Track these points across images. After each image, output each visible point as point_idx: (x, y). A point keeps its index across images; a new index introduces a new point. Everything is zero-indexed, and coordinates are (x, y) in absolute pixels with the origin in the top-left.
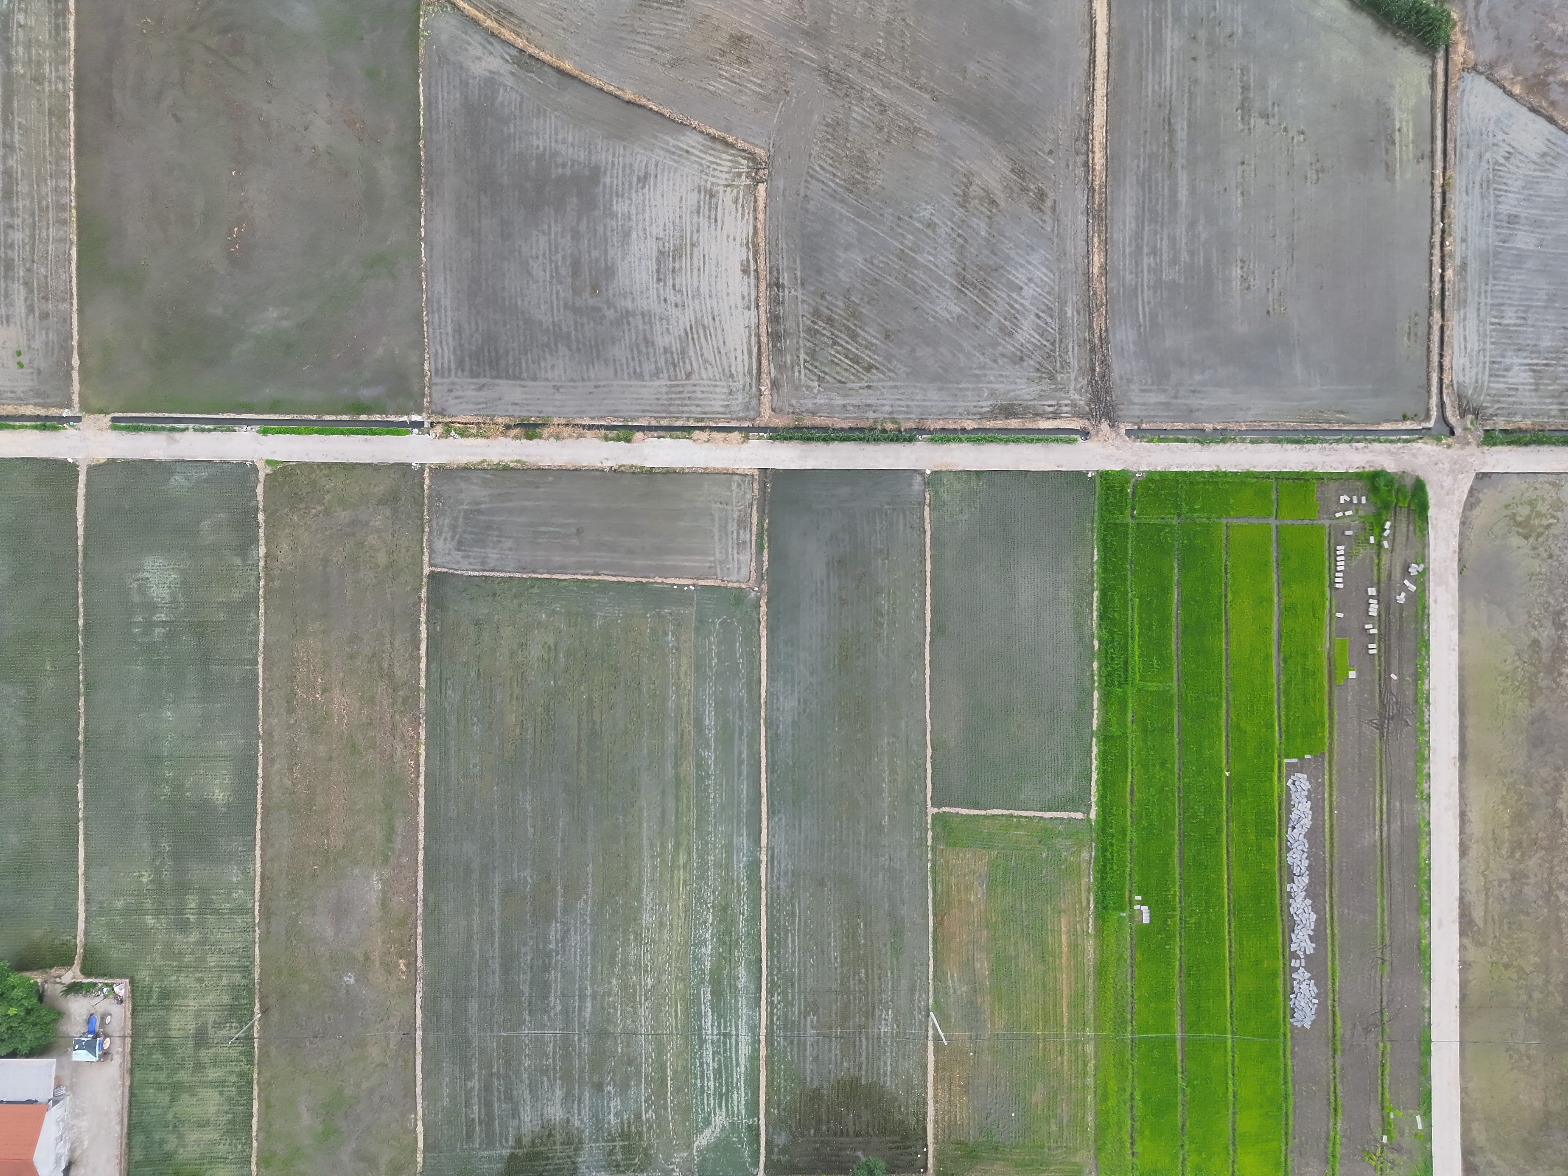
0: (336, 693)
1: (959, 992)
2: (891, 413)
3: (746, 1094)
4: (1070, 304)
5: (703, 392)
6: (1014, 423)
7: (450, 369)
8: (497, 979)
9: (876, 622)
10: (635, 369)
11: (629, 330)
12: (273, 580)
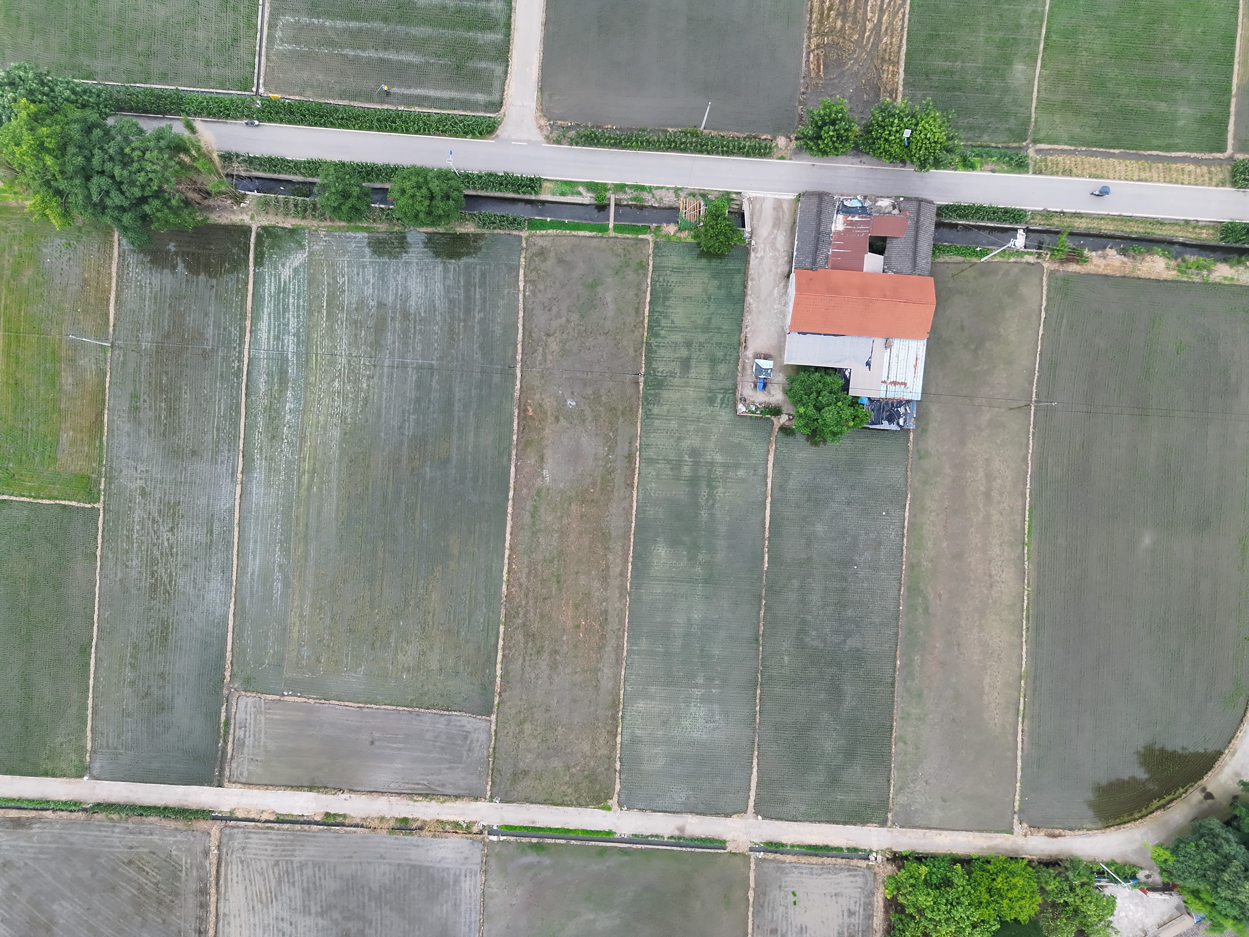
0: (569, 623)
1: (87, 359)
2: (114, 826)
3: (264, 291)
5: (266, 850)
6: (13, 814)
7: (465, 876)
8: (457, 394)
9: (136, 659)
10: (319, 870)
11: (321, 901)
12: (613, 716)
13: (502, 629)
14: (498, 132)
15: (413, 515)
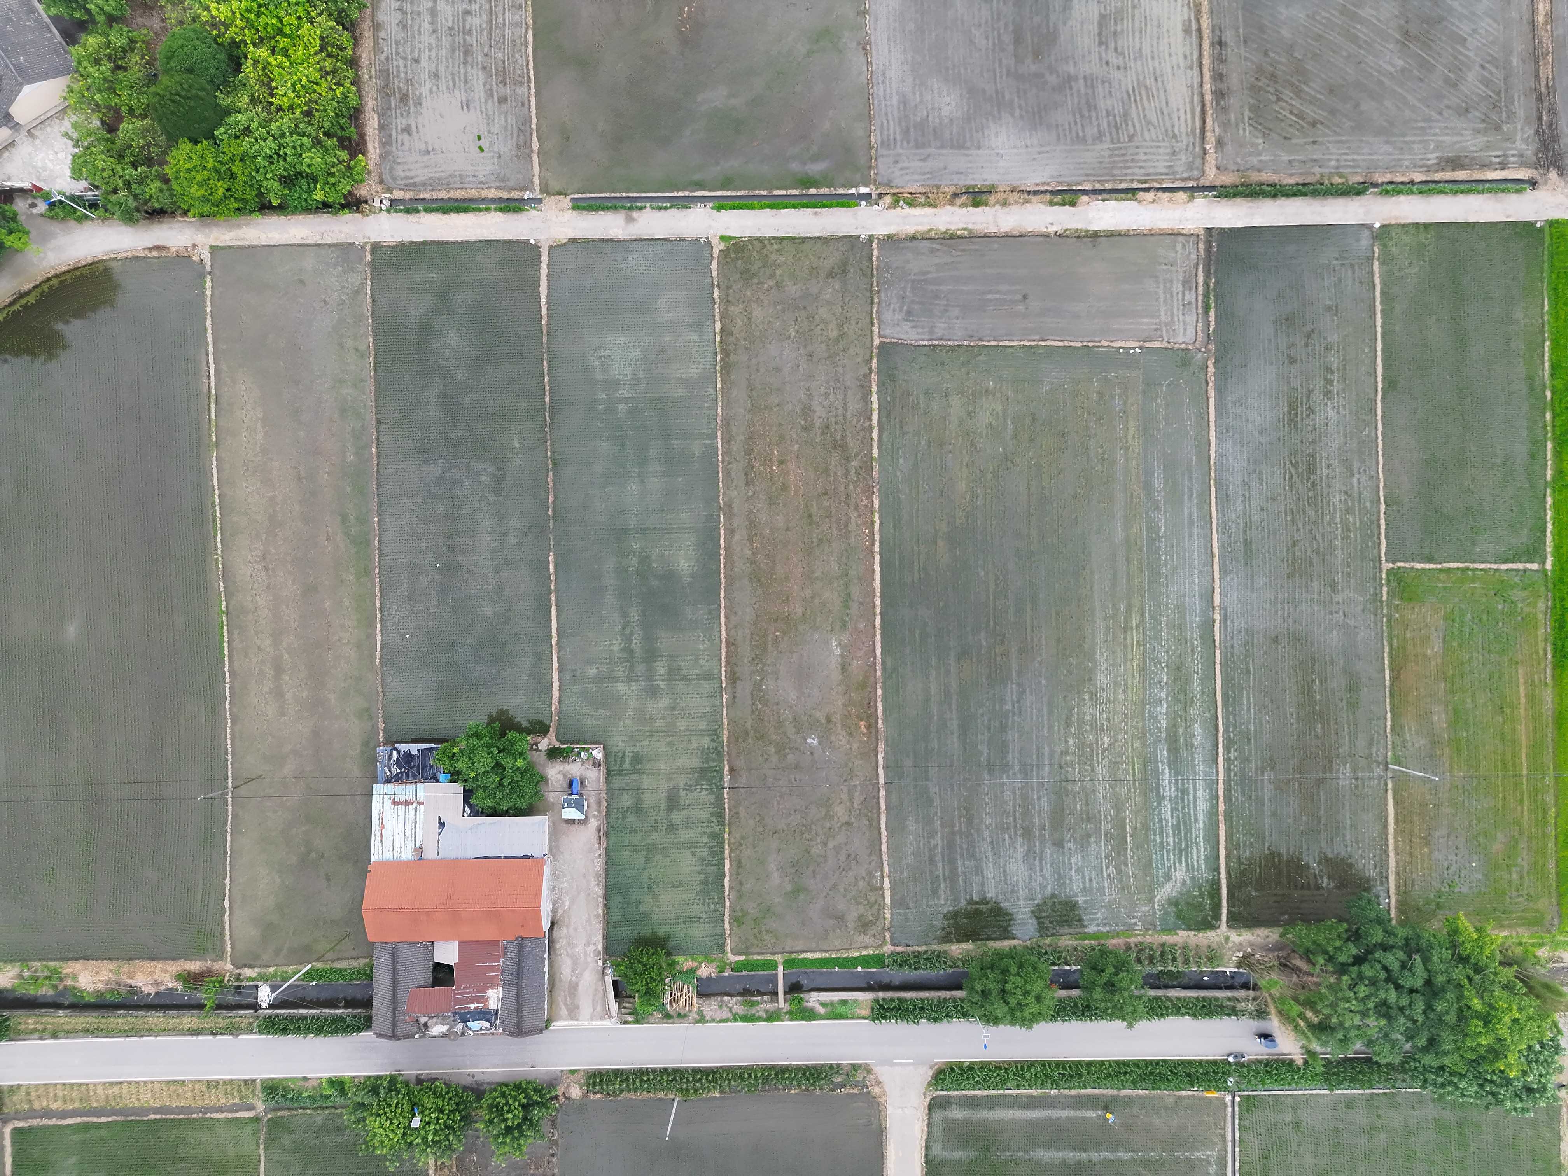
0: (792, 466)
1: (1417, 745)
2: (1337, 168)
3: (1205, 849)
4: (1515, 53)
5: (1146, 154)
6: (1461, 175)
7: (895, 140)
8: (955, 740)
9: (1325, 379)
10: (1078, 134)
11: (1072, 95)
12: (729, 355)
13: (875, 453)
14: (931, 1073)
15: (997, 585)
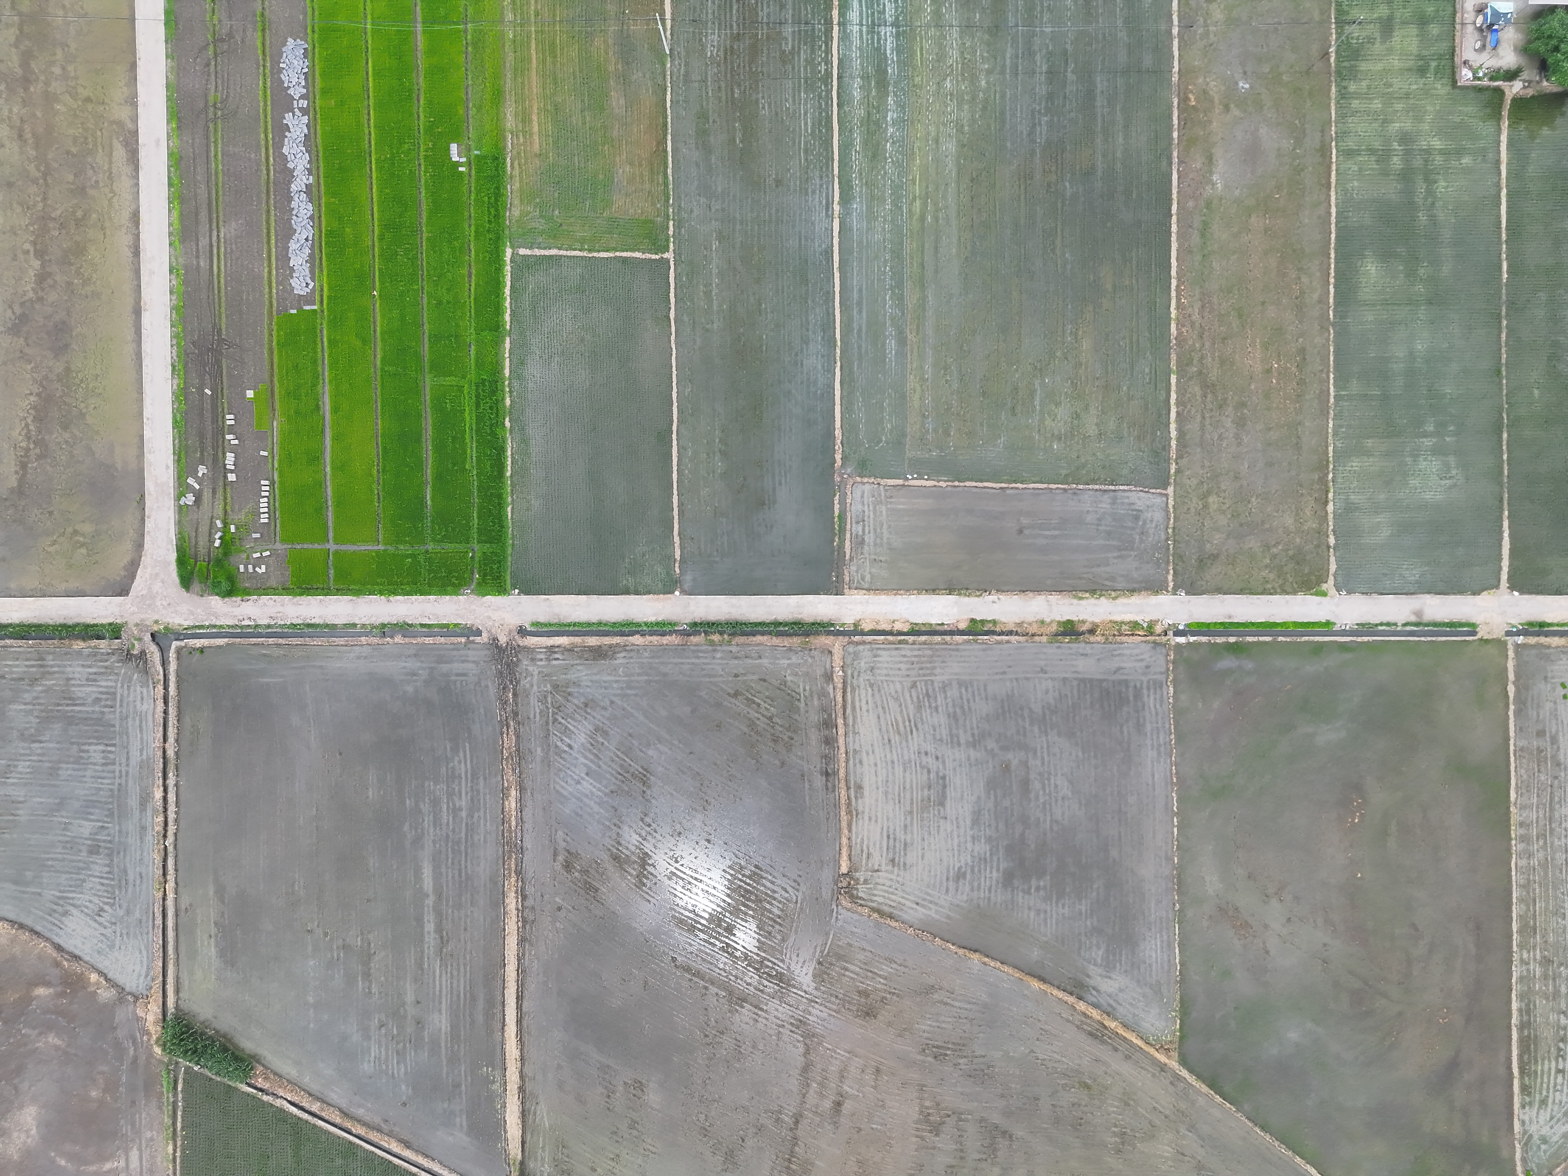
0: (1258, 368)
1: (640, 74)
2: (714, 650)
4: (538, 759)
5: (899, 669)
6: (593, 641)
7: (1148, 689)
8: (1099, 85)
9: (727, 444)
10: (966, 690)
11: (972, 729)
12: (1320, 479)
13: (1173, 379)
15: (1053, 243)
